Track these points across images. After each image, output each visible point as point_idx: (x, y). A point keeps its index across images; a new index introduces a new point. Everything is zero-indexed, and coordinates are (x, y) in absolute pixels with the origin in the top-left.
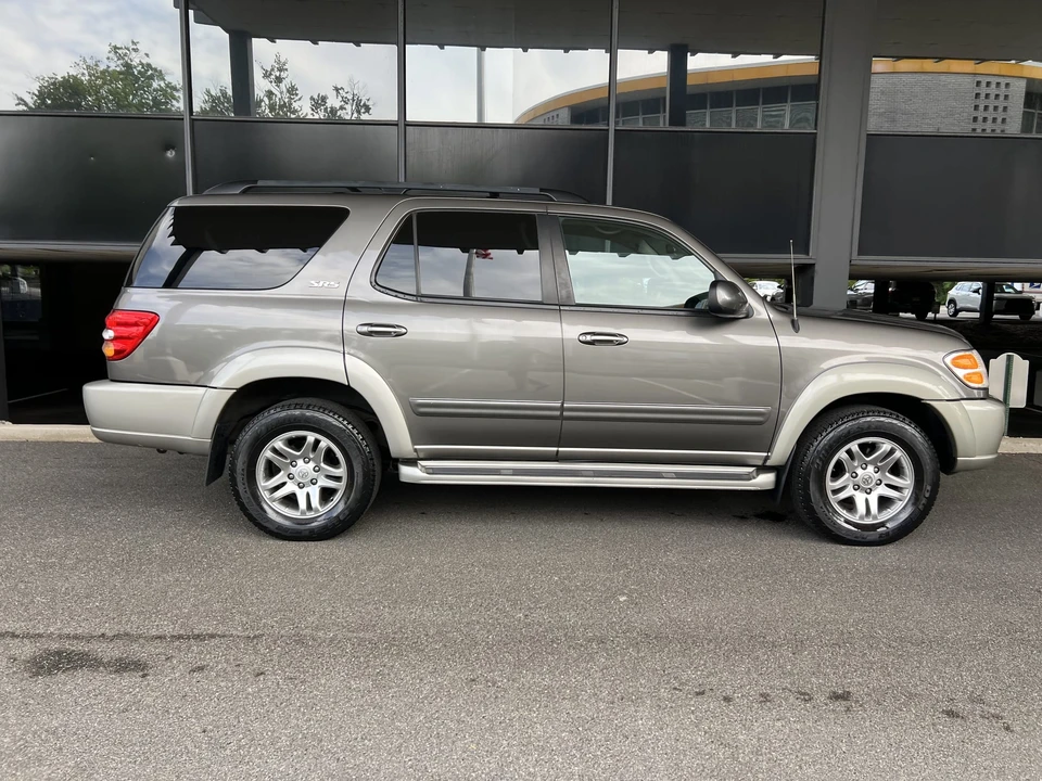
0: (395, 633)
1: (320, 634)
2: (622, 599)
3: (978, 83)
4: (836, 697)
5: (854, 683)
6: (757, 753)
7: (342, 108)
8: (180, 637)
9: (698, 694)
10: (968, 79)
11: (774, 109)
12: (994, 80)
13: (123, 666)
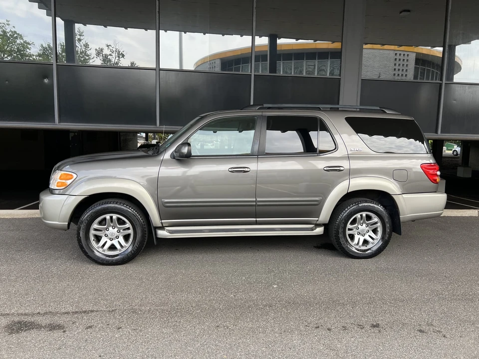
0: (178, 306)
1: (143, 308)
2: (275, 286)
3: (396, 54)
4: (374, 326)
5: (380, 320)
6: (347, 352)
7: (110, 55)
8: (76, 312)
9: (316, 328)
10: (392, 52)
11: (311, 62)
12: (402, 53)
13: (53, 327)
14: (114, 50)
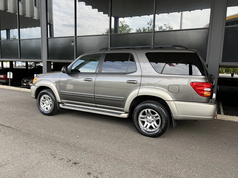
2: (77, 136)
4: (75, 163)
9: (52, 155)
14: (168, 26)
